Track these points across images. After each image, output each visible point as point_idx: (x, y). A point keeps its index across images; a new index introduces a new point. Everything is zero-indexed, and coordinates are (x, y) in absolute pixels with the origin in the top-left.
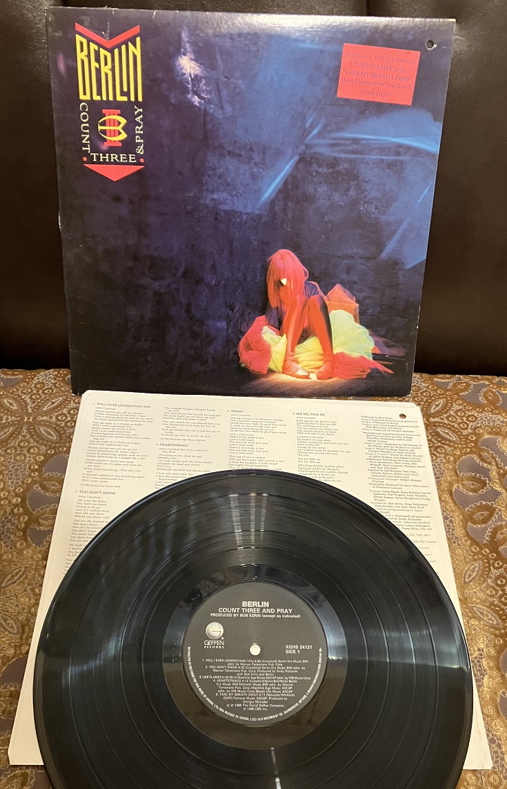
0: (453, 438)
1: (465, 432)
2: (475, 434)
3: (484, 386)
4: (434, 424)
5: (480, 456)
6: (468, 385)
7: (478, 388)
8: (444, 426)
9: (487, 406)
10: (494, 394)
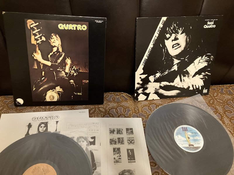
0: (104, 110)
1: (107, 109)
2: (109, 109)
3: (113, 96)
4: (99, 107)
5: (109, 115)
6: (109, 96)
7: (111, 97)
8: (102, 108)
9: (112, 101)
10: (115, 98)
